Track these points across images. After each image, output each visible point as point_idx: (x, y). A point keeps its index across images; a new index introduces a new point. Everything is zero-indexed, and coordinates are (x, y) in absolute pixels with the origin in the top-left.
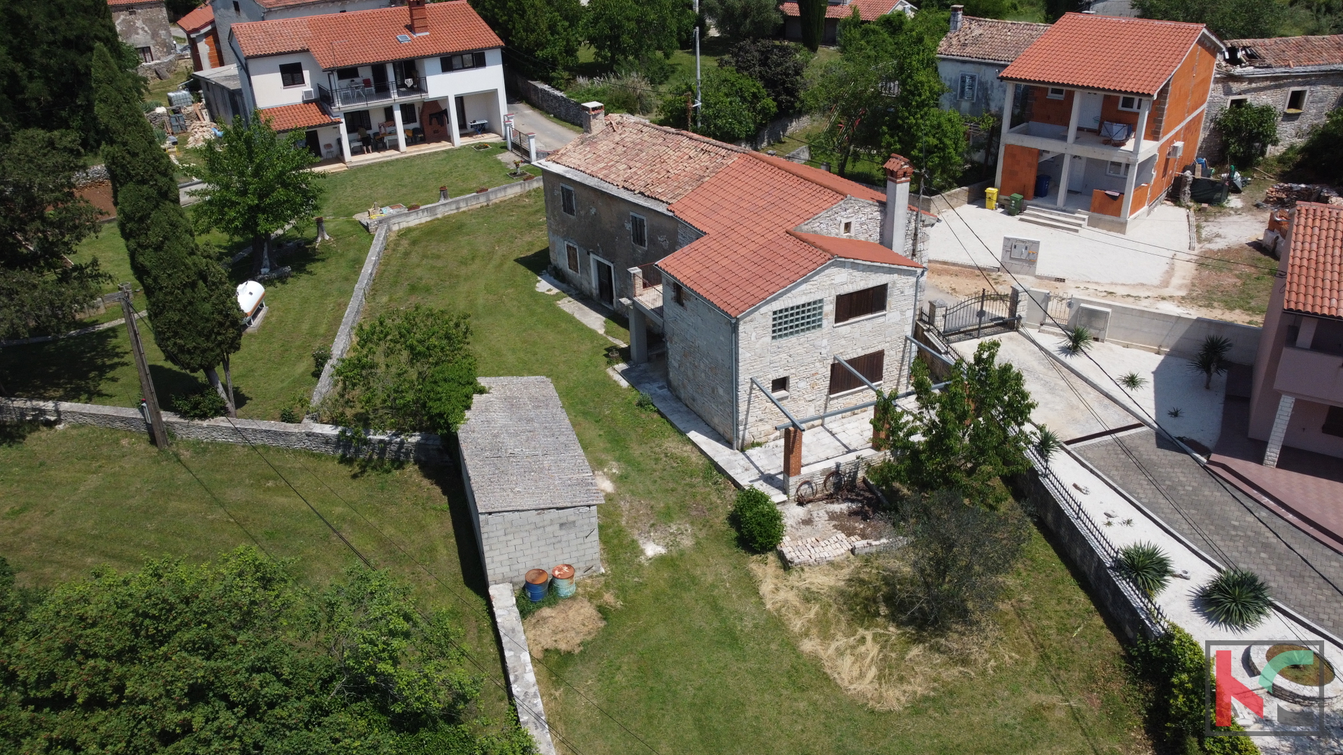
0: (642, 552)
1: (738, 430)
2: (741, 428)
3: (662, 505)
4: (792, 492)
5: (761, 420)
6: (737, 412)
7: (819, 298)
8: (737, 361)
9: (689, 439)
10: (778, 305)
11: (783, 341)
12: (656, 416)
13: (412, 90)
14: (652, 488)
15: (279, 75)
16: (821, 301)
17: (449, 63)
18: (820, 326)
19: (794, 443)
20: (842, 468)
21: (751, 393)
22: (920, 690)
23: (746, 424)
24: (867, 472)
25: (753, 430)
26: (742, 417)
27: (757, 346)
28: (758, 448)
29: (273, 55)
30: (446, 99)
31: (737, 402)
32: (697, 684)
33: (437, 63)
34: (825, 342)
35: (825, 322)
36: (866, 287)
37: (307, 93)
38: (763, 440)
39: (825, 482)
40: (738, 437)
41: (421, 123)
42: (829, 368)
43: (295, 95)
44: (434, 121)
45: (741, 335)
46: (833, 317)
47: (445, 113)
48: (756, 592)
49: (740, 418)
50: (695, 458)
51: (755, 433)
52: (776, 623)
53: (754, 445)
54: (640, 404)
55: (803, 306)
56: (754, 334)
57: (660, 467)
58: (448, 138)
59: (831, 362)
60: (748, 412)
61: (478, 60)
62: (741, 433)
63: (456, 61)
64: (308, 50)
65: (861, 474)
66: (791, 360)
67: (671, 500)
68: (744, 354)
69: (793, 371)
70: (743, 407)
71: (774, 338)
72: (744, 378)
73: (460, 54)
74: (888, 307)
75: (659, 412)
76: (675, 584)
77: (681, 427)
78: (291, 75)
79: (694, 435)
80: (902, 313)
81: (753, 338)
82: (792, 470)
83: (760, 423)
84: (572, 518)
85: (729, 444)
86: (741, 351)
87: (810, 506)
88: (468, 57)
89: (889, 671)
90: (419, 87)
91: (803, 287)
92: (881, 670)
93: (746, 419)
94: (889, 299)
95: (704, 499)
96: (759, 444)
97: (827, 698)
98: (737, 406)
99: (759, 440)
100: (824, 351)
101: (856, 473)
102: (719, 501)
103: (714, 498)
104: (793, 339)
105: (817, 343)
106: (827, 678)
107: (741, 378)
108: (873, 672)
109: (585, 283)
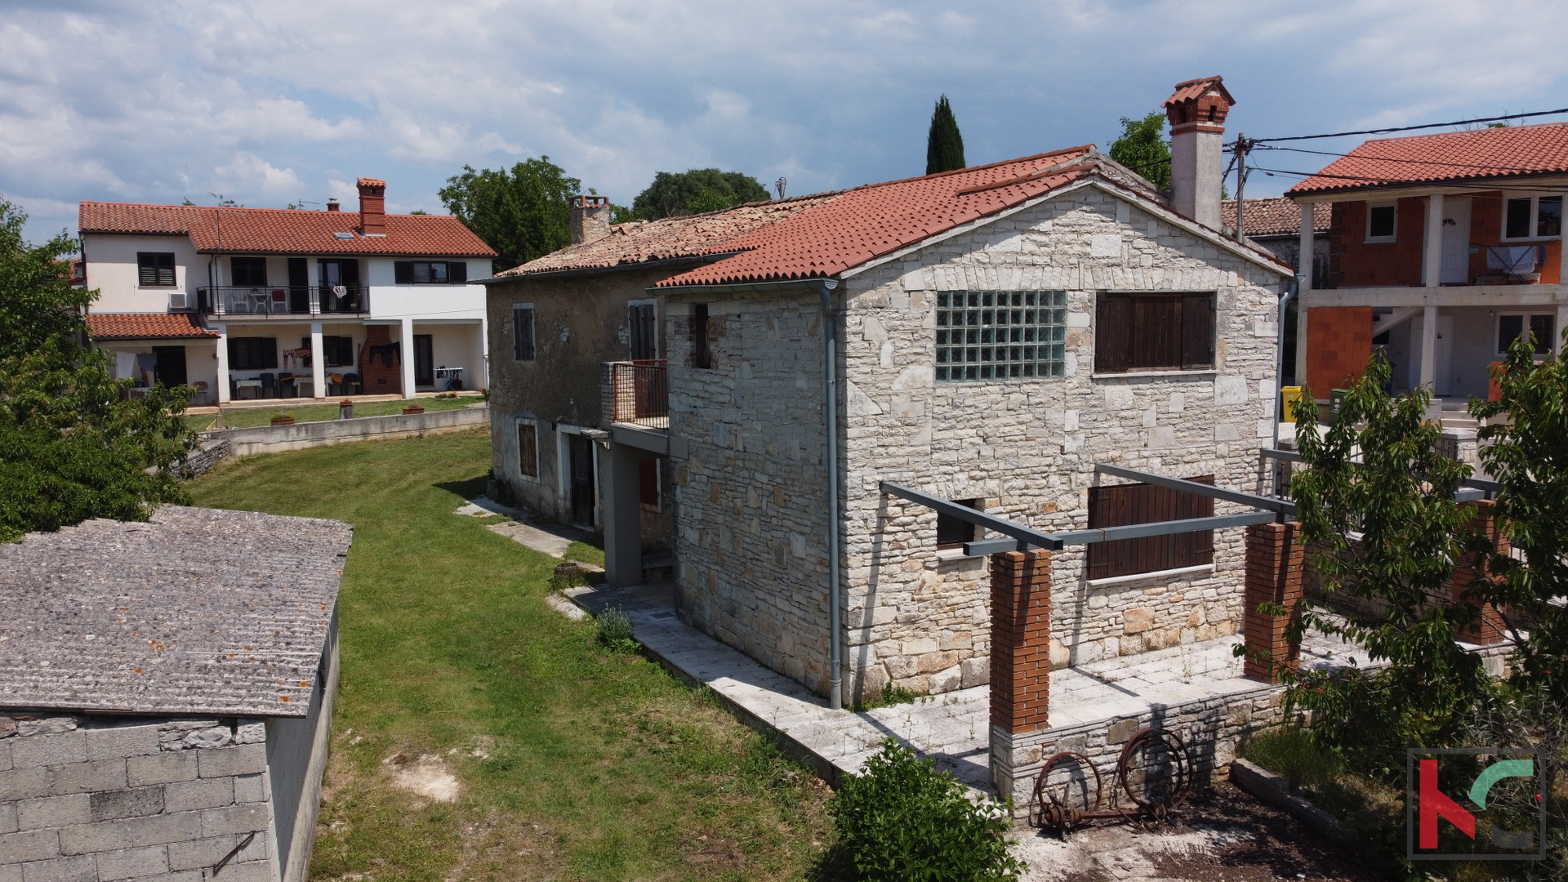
1: (845, 644)
2: (855, 635)
3: (597, 834)
4: (1023, 789)
5: (910, 621)
6: (844, 586)
7: (1055, 285)
8: (842, 424)
9: (713, 692)
10: (952, 276)
11: (966, 390)
12: (639, 661)
13: (345, 306)
14: (575, 791)
15: (136, 266)
16: (1059, 295)
17: (406, 274)
18: (1058, 369)
19: (1024, 604)
20: (1170, 724)
21: (880, 531)
23: (868, 626)
24: (1240, 750)
25: (888, 647)
26: (856, 601)
27: (896, 387)
28: (902, 707)
29: (127, 233)
30: (397, 326)
31: (842, 554)
33: (389, 269)
34: (1071, 419)
35: (1070, 361)
36: (1167, 287)
37: (175, 298)
38: (916, 684)
39: (1123, 768)
40: (845, 667)
41: (360, 366)
42: (1084, 498)
43: (157, 301)
44: (377, 356)
45: (854, 344)
46: (1088, 351)
47: (397, 348)
49: (852, 604)
50: (722, 730)
51: (893, 660)
53: (891, 696)
54: (603, 639)
55: (1017, 297)
56: (888, 348)
57: (617, 748)
58: (397, 388)
59: (1087, 479)
60: (873, 587)
61: (456, 274)
62: (855, 651)
63: (420, 270)
64: (187, 234)
65: (1223, 755)
66: (986, 451)
67: (628, 825)
68: (860, 405)
69: (992, 484)
70: (858, 570)
71: (941, 374)
72: (860, 476)
73: (429, 259)
74: (1218, 360)
75: (644, 651)
77: (694, 672)
78: (155, 269)
79: (724, 685)
80: (1253, 382)
81: (886, 361)
82: (1020, 709)
83: (906, 631)
84: (149, 772)
85: (821, 696)
86: (852, 390)
87: (1083, 838)
88: (441, 270)
90: (356, 301)
91: (1014, 242)
93: (869, 608)
94: (1220, 337)
95: (737, 824)
96: (905, 697)
98: (844, 566)
99: (904, 684)
100: (1070, 445)
101: (1210, 747)
102: (782, 828)
103: (769, 818)
104: (993, 390)
105: (1054, 416)
107: (853, 477)
109: (547, 494)
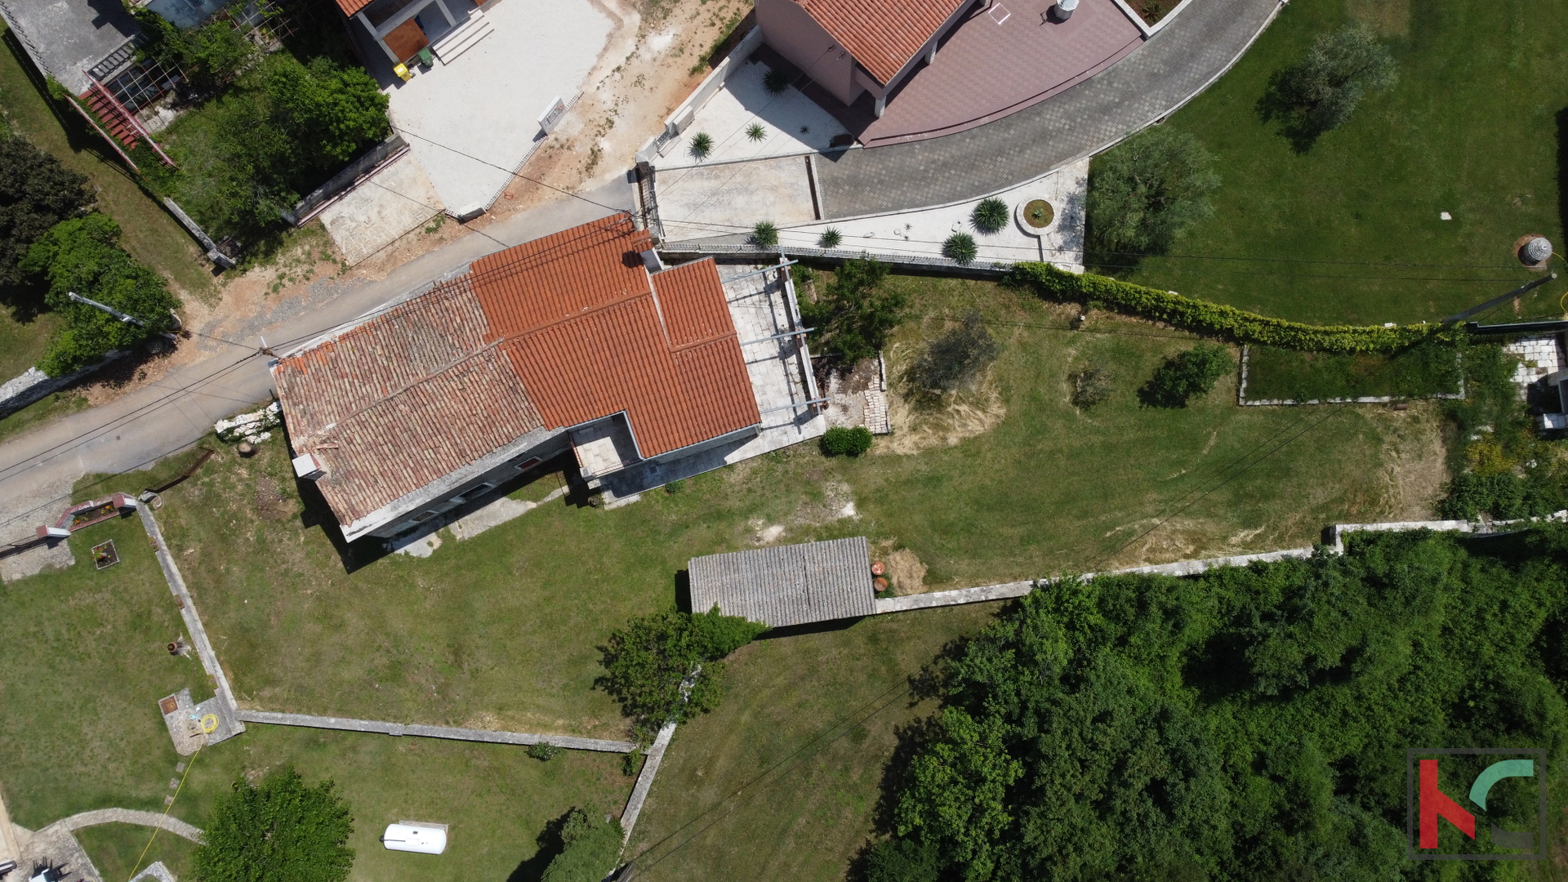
0: (850, 517)
3: (805, 497)
9: (732, 464)
14: (783, 500)
22: (995, 395)
32: (963, 505)
48: (899, 457)
52: (929, 453)
57: (758, 490)
67: (800, 490)
76: (880, 501)
77: (719, 466)
79: (730, 461)
89: (980, 404)
92: (979, 408)
97: (988, 442)
102: (809, 459)
103: (803, 461)
106: (976, 438)
108: (979, 413)
